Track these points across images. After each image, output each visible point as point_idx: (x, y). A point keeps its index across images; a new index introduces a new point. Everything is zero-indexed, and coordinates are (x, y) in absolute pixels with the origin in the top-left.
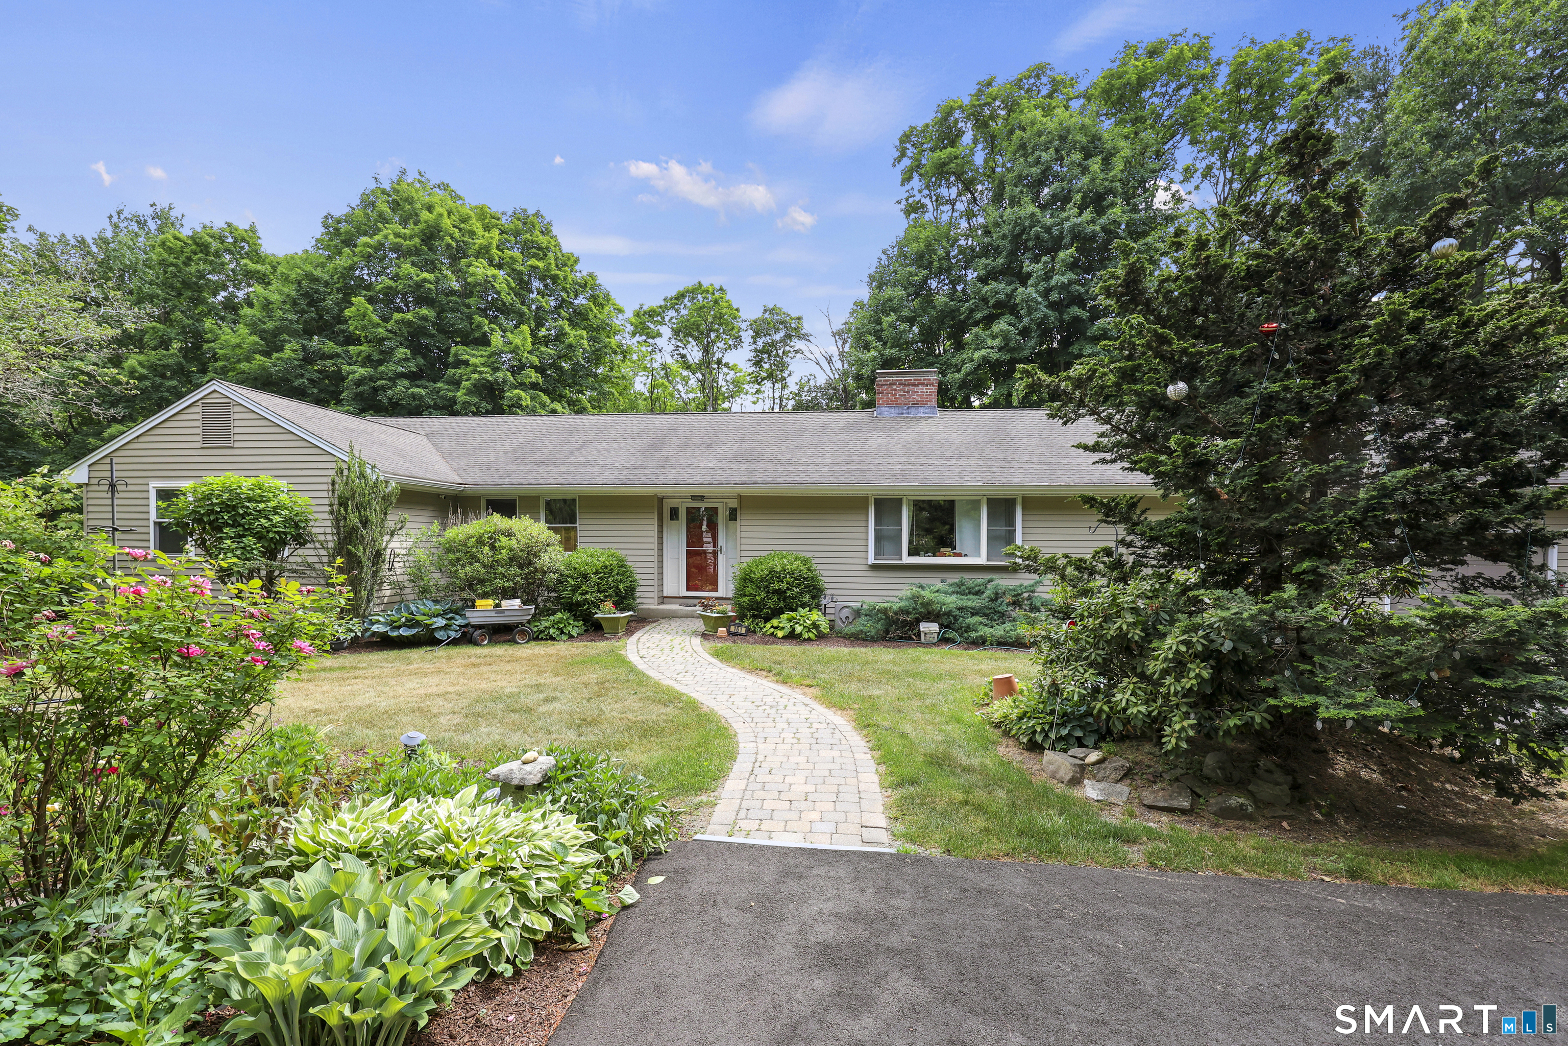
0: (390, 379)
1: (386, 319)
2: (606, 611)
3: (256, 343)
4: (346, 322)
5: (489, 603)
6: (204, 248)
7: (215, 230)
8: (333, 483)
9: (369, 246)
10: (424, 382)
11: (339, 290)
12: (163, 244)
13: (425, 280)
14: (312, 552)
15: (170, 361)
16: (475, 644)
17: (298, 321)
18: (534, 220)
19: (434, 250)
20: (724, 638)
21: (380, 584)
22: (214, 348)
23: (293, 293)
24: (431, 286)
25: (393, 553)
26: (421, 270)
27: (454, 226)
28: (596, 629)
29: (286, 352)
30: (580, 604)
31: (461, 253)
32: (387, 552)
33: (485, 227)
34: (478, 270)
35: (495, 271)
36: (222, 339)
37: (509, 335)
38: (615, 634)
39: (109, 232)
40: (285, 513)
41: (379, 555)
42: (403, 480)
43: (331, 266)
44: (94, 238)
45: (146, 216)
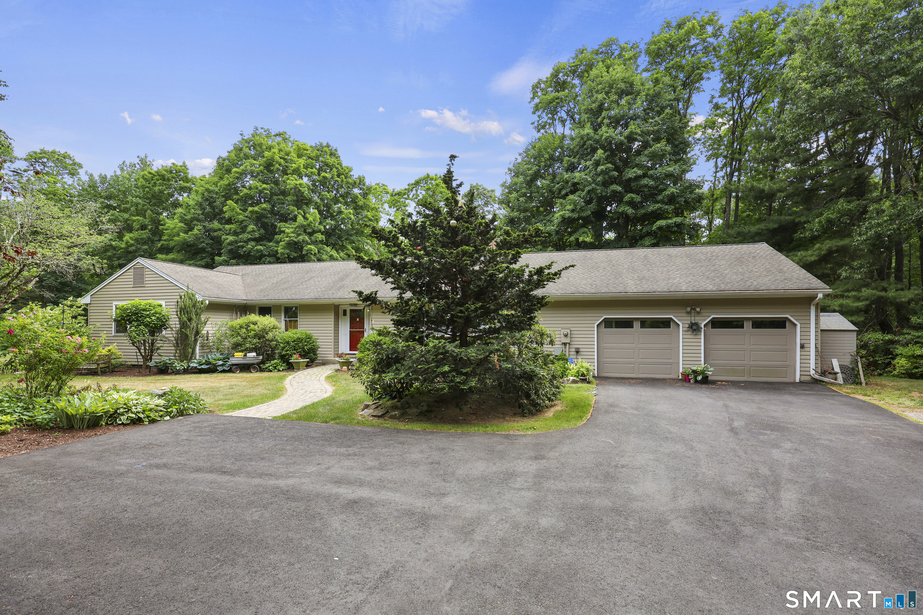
0: (245, 242)
1: (245, 210)
2: (295, 359)
3: (182, 227)
4: (225, 213)
5: (241, 354)
6: (163, 178)
7: (168, 168)
9: (238, 173)
10: (264, 242)
11: (223, 196)
12: (143, 177)
13: (264, 189)
15: (144, 236)
16: (233, 372)
17: (202, 214)
18: (326, 149)
19: (271, 172)
20: (344, 371)
21: (202, 346)
22: (163, 229)
23: (200, 200)
24: (268, 192)
25: (208, 333)
26: (264, 183)
27: (281, 158)
28: (291, 367)
29: (195, 230)
30: (284, 356)
31: (285, 172)
32: (204, 332)
33: (300, 156)
34: (292, 181)
35: (301, 181)
36: (167, 225)
37: (308, 215)
38: (299, 369)
39: (119, 173)
40: (157, 315)
41: (197, 333)
42: (213, 299)
43: (219, 184)
44: (111, 176)
45: (136, 163)
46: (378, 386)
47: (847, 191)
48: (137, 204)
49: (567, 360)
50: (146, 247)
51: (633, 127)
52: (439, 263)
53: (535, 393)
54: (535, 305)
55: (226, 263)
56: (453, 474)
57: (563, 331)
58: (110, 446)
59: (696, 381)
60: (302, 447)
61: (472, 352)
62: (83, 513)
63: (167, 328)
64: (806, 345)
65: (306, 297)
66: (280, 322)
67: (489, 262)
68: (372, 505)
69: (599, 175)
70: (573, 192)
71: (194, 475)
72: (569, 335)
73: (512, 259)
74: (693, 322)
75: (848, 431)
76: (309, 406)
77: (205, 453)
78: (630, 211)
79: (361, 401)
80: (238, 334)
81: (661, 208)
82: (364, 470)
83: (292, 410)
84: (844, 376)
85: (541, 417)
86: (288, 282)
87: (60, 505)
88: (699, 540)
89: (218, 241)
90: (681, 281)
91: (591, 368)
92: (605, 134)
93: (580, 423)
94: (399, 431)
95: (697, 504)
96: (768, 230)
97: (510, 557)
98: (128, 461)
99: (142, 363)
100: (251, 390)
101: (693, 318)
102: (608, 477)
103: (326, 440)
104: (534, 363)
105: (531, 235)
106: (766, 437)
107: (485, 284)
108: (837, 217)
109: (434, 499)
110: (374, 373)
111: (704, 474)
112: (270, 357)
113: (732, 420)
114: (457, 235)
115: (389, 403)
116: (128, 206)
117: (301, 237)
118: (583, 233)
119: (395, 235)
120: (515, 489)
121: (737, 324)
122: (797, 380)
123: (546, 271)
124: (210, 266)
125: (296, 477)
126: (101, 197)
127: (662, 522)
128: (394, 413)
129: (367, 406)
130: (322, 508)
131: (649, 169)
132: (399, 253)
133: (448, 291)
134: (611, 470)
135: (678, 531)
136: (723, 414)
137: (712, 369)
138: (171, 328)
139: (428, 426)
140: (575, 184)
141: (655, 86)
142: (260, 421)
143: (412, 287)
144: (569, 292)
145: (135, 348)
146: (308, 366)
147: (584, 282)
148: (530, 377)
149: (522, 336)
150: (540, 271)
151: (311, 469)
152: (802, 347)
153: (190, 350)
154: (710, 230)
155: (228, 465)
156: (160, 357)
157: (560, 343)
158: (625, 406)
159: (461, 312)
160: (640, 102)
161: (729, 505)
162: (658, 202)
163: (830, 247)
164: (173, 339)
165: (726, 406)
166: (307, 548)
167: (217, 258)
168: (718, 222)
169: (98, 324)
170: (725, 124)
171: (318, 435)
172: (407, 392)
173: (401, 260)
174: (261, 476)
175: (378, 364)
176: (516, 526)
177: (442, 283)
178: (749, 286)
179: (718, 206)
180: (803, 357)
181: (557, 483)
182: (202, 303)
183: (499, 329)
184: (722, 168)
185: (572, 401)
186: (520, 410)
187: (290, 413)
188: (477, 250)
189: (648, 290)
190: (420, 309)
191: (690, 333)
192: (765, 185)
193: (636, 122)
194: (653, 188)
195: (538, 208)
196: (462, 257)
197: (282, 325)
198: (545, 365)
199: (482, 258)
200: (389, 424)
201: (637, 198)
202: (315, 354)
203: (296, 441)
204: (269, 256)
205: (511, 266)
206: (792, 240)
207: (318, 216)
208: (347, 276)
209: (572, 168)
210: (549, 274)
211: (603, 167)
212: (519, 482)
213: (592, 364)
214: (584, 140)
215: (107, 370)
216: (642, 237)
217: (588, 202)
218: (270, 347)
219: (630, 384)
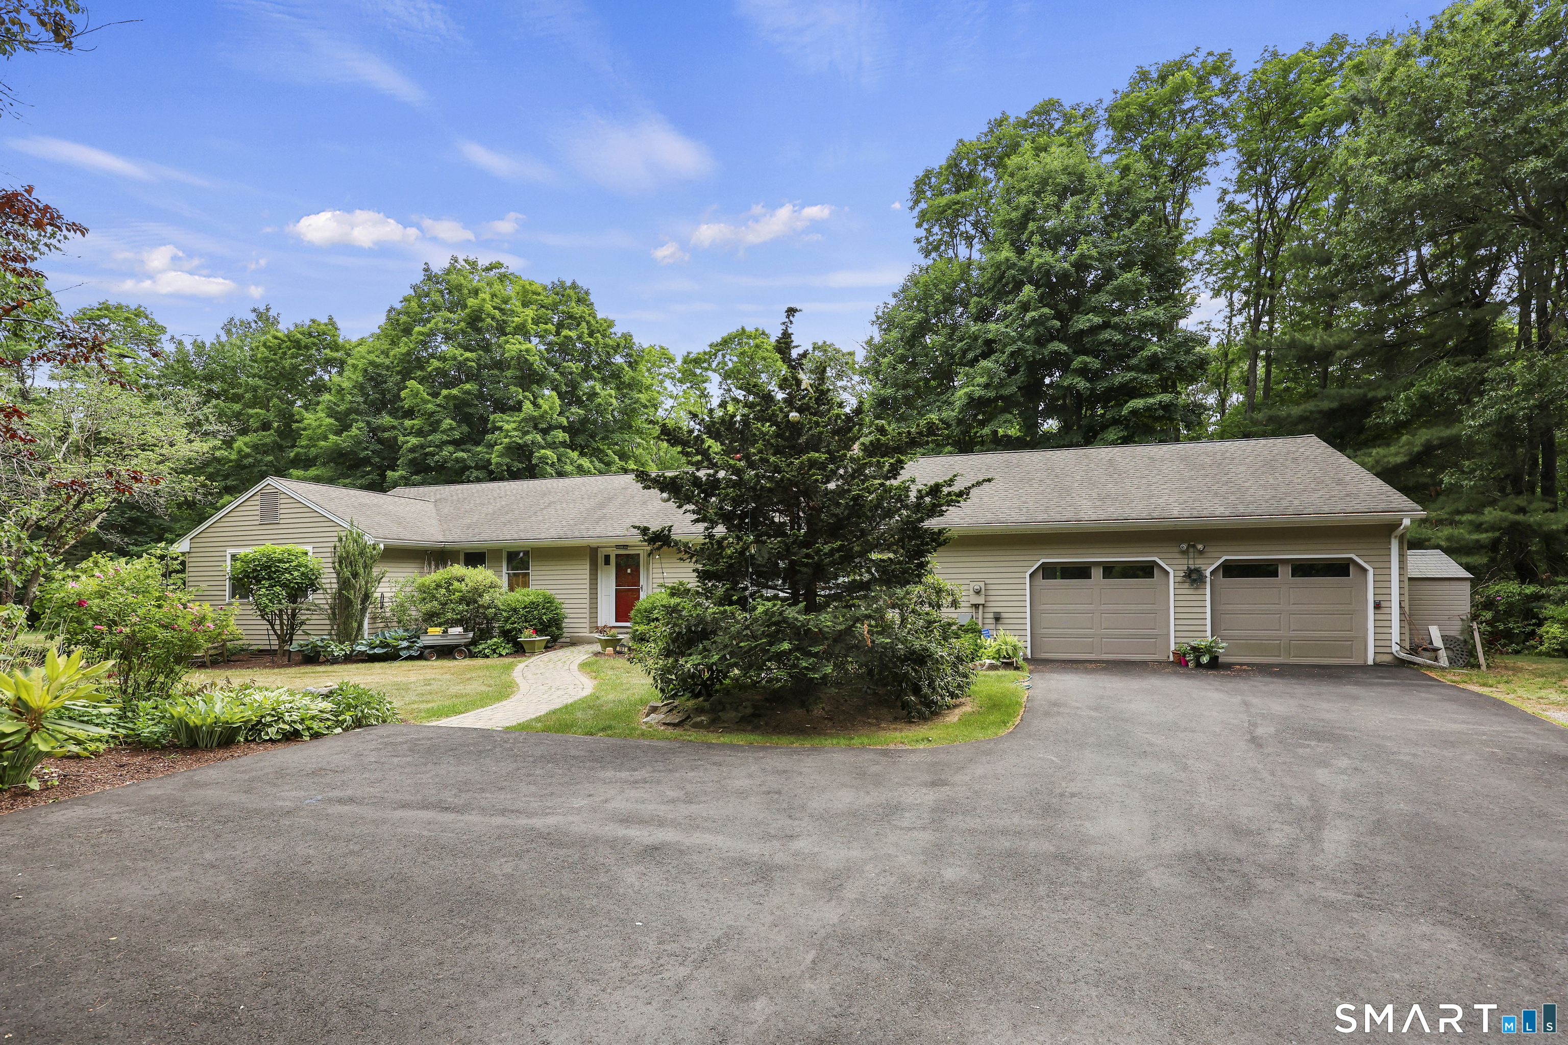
0: (437, 446)
1: (435, 395)
2: (527, 636)
3: (331, 424)
4: (402, 401)
5: (438, 630)
6: (297, 344)
7: (305, 328)
8: (335, 547)
9: (422, 334)
10: (468, 446)
11: (398, 373)
12: (264, 344)
13: (467, 359)
14: (322, 596)
15: (268, 440)
16: (426, 659)
17: (365, 402)
18: (571, 292)
19: (479, 331)
20: (609, 655)
21: (374, 619)
22: (299, 428)
23: (361, 379)
24: (473, 364)
25: (382, 597)
26: (467, 349)
27: (495, 308)
28: (520, 649)
29: (354, 429)
30: (510, 631)
31: (501, 330)
32: (377, 595)
33: (525, 304)
34: (514, 346)
35: (529, 346)
36: (306, 422)
37: (540, 401)
38: (533, 653)
39: (224, 338)
40: (302, 569)
41: (367, 597)
42: (390, 542)
43: (392, 353)
44: (213, 344)
45: (250, 320)
46: (673, 677)
47: (1456, 346)
48: (255, 389)
49: (980, 632)
50: (270, 458)
51: (1085, 246)
52: (771, 479)
53: (929, 685)
54: (927, 544)
55: (407, 482)
56: (803, 807)
57: (972, 584)
58: (260, 773)
59: (1199, 665)
60: (560, 772)
61: (826, 620)
62: (246, 866)
63: (318, 589)
64: (1383, 604)
65: (543, 536)
66: (500, 576)
67: (853, 477)
68: (681, 852)
69: (1029, 327)
70: (985, 355)
71: (400, 813)
72: (983, 592)
73: (889, 471)
74: (1192, 567)
75: (1447, 741)
76: (560, 709)
77: (409, 781)
78: (1082, 384)
79: (643, 702)
80: (434, 596)
81: (1135, 379)
82: (663, 803)
83: (533, 717)
84: (1450, 653)
85: (939, 722)
86: (512, 511)
87: (209, 856)
88: (1190, 897)
89: (392, 446)
90: (1172, 500)
91: (1020, 644)
92: (1037, 259)
93: (1003, 732)
94: (710, 746)
95: (1189, 847)
96: (1320, 412)
97: (899, 920)
98: (293, 794)
99: (277, 647)
100: (461, 687)
101: (1191, 562)
102: (1047, 810)
103: (597, 761)
104: (926, 637)
105: (920, 433)
106: (1308, 750)
107: (846, 512)
108: (1437, 390)
109: (776, 844)
110: (667, 656)
111: (1203, 805)
112: (485, 634)
113: (1255, 725)
114: (800, 435)
115: (691, 703)
116: (241, 391)
117: (529, 437)
118: (1005, 422)
119: (698, 437)
120: (902, 829)
121: (1267, 570)
122: (1370, 662)
123: (946, 490)
124: (379, 486)
125: (559, 814)
126: (196, 378)
127: (1133, 872)
128: (699, 719)
129: (654, 709)
130: (606, 857)
131: (1115, 313)
132: (705, 464)
133: (784, 524)
134: (1054, 801)
135: (1157, 885)
136: (1240, 715)
137: (1224, 645)
138: (325, 590)
139: (755, 739)
140: (989, 343)
141: (1122, 178)
142: (485, 734)
143: (727, 518)
144: (983, 521)
145: (265, 622)
146: (548, 647)
147: (1008, 504)
148: (920, 658)
149: (908, 593)
150: (935, 490)
151: (578, 802)
152: (1377, 606)
153: (355, 625)
154: (1223, 413)
155: (448, 796)
156: (306, 637)
157: (968, 604)
158: (1077, 705)
159: (807, 556)
160: (1096, 205)
161: (1240, 849)
162: (1129, 369)
163: (1428, 440)
164: (327, 607)
165: (1246, 704)
166: (592, 910)
167: (389, 473)
168: (1236, 398)
169: (204, 585)
170: (1247, 238)
171: (582, 753)
172: (717, 687)
173: (709, 475)
174: (503, 812)
175: (674, 642)
176: (906, 879)
177: (774, 511)
178: (1286, 508)
179: (1235, 373)
180: (1379, 624)
181: (968, 819)
182: (374, 549)
183: (869, 582)
184: (1240, 312)
185: (990, 697)
186: (905, 712)
187: (531, 720)
188: (832, 459)
189: (1115, 516)
190: (742, 553)
191: (1187, 585)
192: (1315, 338)
193: (1090, 239)
194: (1120, 345)
195: (927, 381)
196: (810, 469)
197: (504, 582)
198: (945, 639)
199: (841, 471)
200: (693, 735)
201: (1095, 363)
202: (559, 628)
203: (548, 762)
204: (477, 468)
205: (888, 483)
206: (1361, 430)
207: (558, 402)
208: (610, 499)
209: (983, 316)
210: (949, 494)
211: (1034, 313)
212: (908, 819)
213: (1023, 638)
214: (1001, 269)
215: (220, 659)
216: (1104, 427)
217: (1011, 372)
218: (486, 617)
219: (1087, 671)
